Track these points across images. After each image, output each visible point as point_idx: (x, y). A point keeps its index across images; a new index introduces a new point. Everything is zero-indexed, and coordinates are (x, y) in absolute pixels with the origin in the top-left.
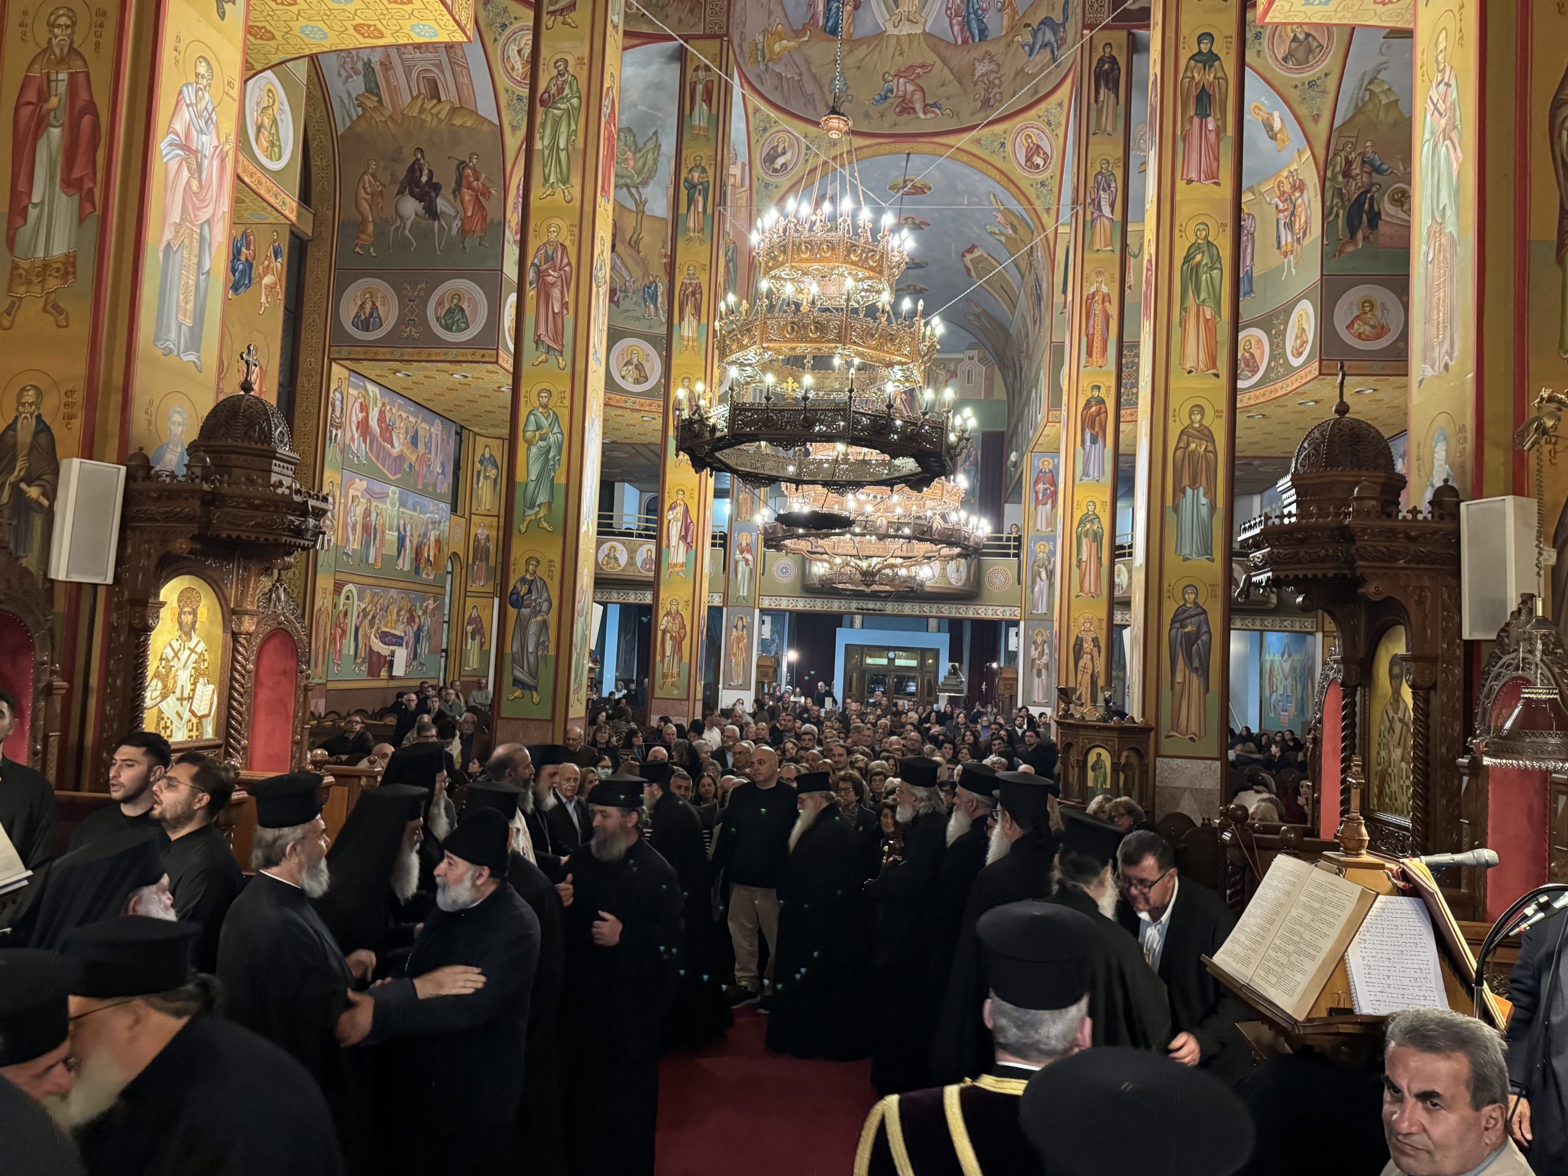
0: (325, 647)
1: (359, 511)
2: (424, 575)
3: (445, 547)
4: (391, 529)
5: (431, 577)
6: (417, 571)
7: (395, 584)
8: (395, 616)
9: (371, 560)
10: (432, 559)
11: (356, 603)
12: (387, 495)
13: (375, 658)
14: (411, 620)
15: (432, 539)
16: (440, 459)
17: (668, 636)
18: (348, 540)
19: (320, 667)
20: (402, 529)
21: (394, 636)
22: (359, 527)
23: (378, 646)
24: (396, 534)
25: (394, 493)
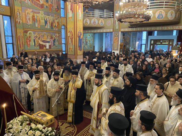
0: (23, 44)
1: (31, 16)
2: (54, 29)
3: (60, 24)
4: (42, 19)
5: (57, 30)
6: (52, 28)
7: (45, 31)
8: (46, 37)
9: (37, 26)
10: (56, 26)
11: (33, 35)
12: (40, 13)
13: (41, 45)
14: (52, 38)
15: (56, 22)
16: (56, 5)
17: (70, 38)
18: (28, 22)
19: (22, 48)
20: (46, 20)
21: (47, 41)
22: (31, 19)
23: (41, 43)
24: (44, 21)
25: (42, 12)
